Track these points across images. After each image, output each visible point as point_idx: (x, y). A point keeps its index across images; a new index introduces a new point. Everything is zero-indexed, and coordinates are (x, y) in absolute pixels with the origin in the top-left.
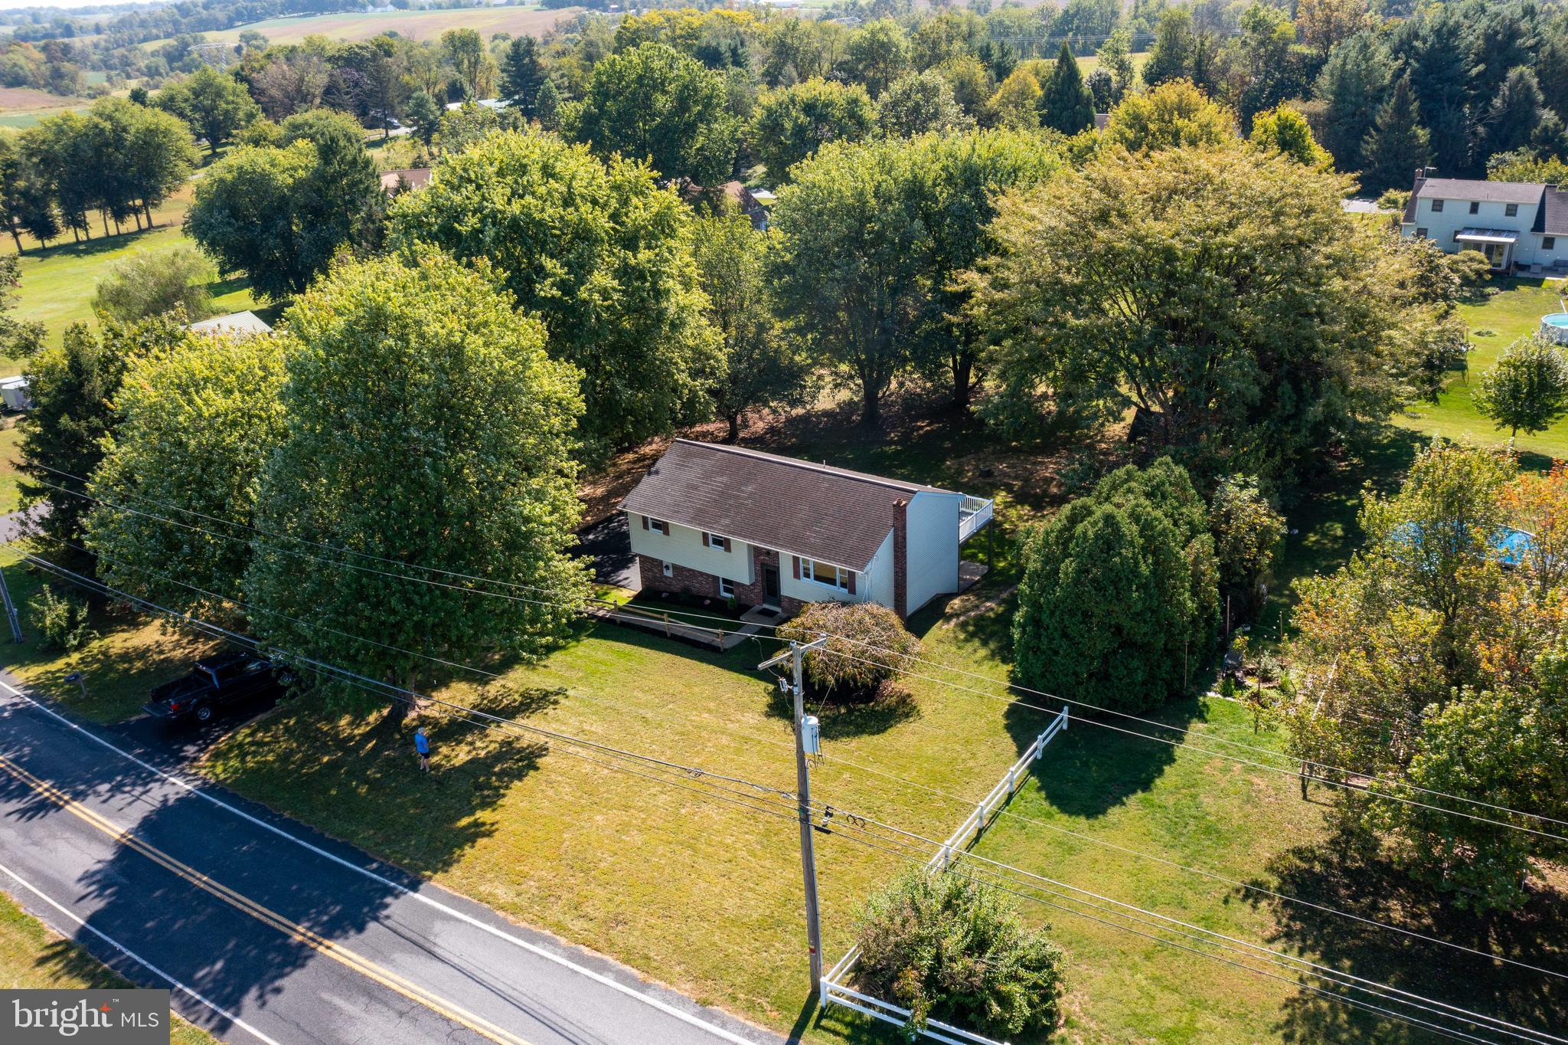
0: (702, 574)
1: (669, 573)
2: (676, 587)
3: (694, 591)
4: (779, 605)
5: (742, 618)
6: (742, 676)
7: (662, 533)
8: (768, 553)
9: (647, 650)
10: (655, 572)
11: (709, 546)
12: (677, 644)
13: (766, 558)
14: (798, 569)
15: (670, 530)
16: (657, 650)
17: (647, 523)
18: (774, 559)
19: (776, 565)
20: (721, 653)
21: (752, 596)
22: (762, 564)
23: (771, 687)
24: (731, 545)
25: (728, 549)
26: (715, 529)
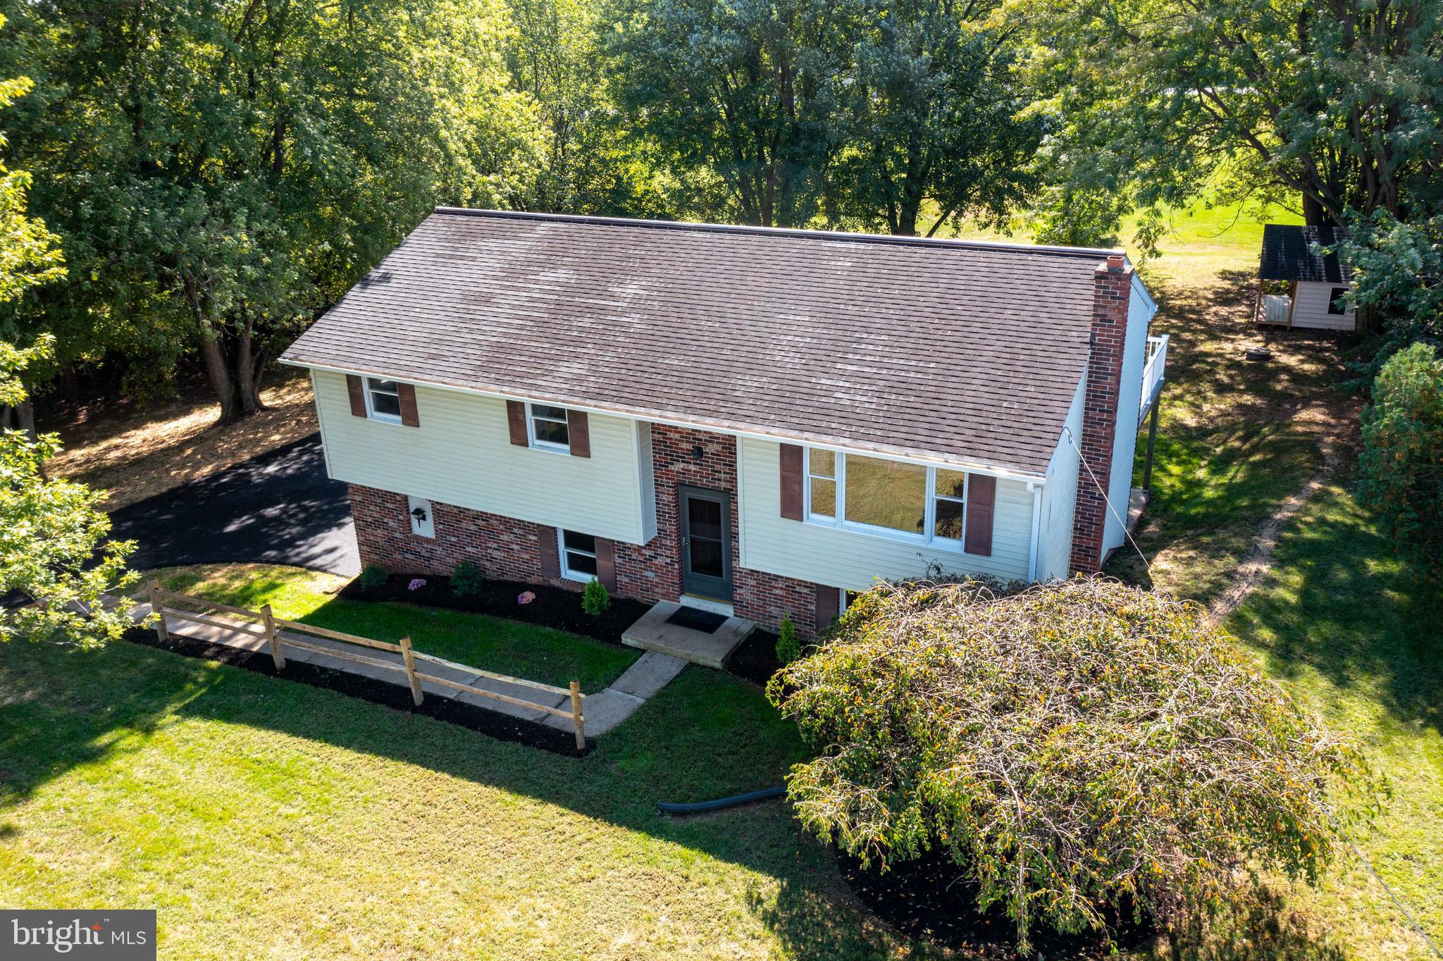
0: (509, 524)
1: (425, 529)
2: (445, 563)
3: (492, 571)
4: (726, 594)
5: (628, 639)
6: (656, 844)
7: (399, 418)
8: (699, 452)
9: (348, 756)
10: (391, 524)
11: (526, 445)
12: (440, 730)
13: (692, 467)
14: (797, 487)
15: (419, 407)
16: (378, 754)
17: (362, 396)
18: (718, 467)
19: (723, 485)
20: (580, 754)
21: (650, 574)
22: (679, 485)
23: (767, 885)
24: (592, 436)
25: (582, 448)
26: (544, 389)
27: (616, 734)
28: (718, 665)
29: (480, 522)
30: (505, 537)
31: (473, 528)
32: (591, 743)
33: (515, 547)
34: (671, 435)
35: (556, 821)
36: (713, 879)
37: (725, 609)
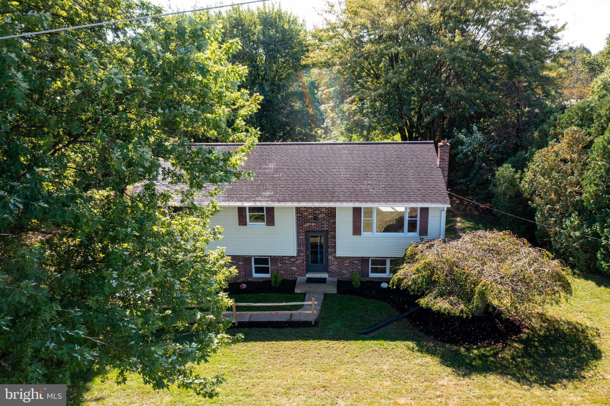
4: (325, 269)
5: (297, 291)
6: (367, 342)
8: (316, 218)
11: (246, 224)
13: (313, 224)
14: (359, 224)
18: (323, 223)
19: (325, 229)
20: (314, 326)
22: (307, 232)
23: (411, 344)
24: (275, 217)
25: (271, 222)
26: (260, 201)
27: (321, 318)
28: (335, 292)
32: (316, 322)
34: (305, 213)
35: (328, 345)
36: (395, 347)
37: (325, 275)
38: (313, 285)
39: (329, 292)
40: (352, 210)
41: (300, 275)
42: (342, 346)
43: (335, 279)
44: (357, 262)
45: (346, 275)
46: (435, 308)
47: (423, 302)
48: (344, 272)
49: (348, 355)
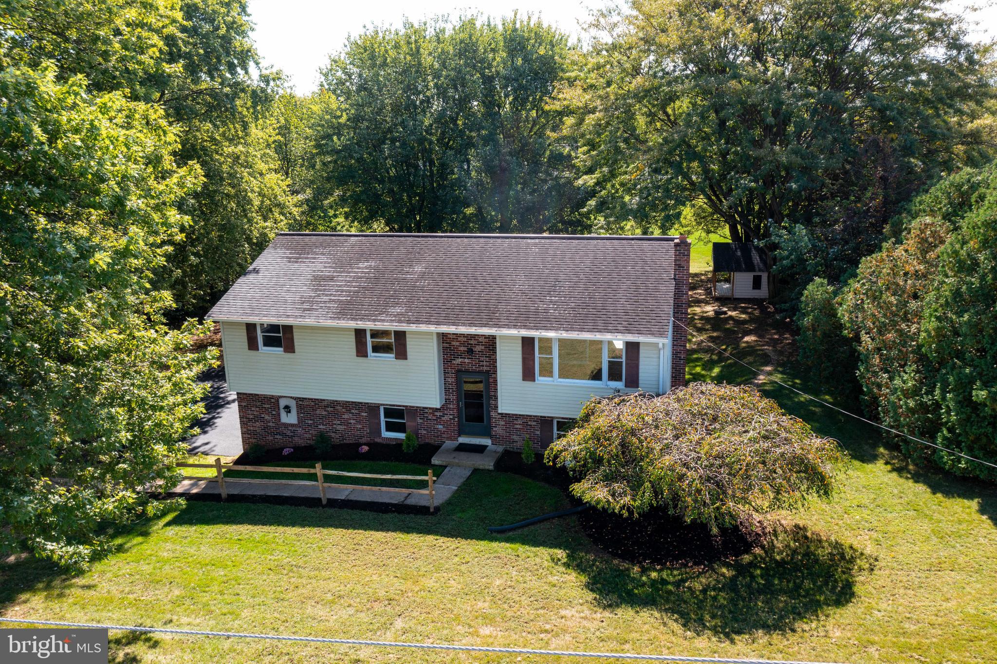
0: (348, 406)
1: (290, 419)
2: (305, 438)
3: (335, 438)
4: (487, 433)
5: (435, 461)
6: (495, 545)
7: (282, 349)
8: (470, 351)
9: (297, 530)
10: (267, 417)
11: (366, 356)
12: (345, 513)
13: (466, 361)
14: (531, 363)
15: (295, 341)
16: (314, 526)
17: (256, 338)
18: (482, 359)
19: (485, 368)
20: (432, 514)
21: (440, 427)
22: (459, 371)
23: (560, 553)
24: (408, 347)
25: (402, 354)
26: (383, 321)
27: (449, 503)
28: (491, 468)
29: (329, 409)
30: (346, 416)
31: (324, 413)
32: (437, 509)
33: (352, 421)
34: (454, 343)
35: (435, 542)
36: (532, 555)
37: (486, 441)
38: (463, 455)
39: (481, 467)
40: (520, 342)
41: (449, 439)
42: (454, 546)
43: (500, 449)
44: (534, 423)
45: (519, 441)
46: (587, 498)
47: (577, 489)
48: (515, 437)
49: (457, 559)
